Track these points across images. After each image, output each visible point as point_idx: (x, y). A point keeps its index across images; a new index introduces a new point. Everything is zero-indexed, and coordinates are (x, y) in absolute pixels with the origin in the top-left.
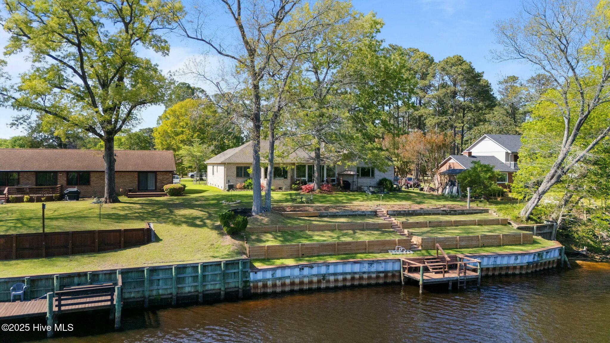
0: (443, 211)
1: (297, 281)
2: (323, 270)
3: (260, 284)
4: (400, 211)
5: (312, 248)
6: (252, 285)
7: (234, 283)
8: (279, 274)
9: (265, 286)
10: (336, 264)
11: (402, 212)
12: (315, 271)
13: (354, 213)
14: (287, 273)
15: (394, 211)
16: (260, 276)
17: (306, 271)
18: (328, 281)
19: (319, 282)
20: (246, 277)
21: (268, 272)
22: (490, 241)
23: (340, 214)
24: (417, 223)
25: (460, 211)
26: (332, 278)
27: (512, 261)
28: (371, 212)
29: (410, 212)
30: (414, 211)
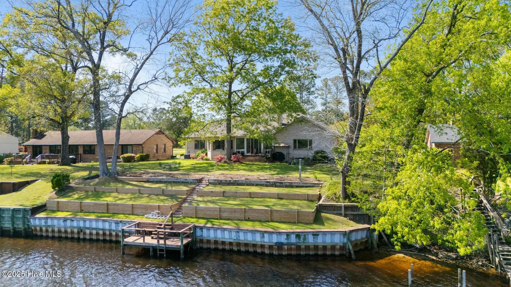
0: (267, 182)
1: (63, 230)
2: (81, 224)
3: (38, 228)
4: (221, 181)
5: (88, 205)
6: (33, 228)
7: (20, 225)
8: (49, 222)
9: (41, 230)
10: (90, 220)
11: (223, 182)
12: (75, 224)
13: (177, 180)
14: (55, 222)
15: (215, 180)
16: (37, 222)
17: (69, 223)
18: (85, 233)
19: (78, 233)
20: (29, 222)
21: (42, 220)
22: (257, 215)
23: (165, 180)
24: (212, 192)
25: (288, 184)
26: (88, 231)
27: (258, 238)
28: (193, 180)
29: (232, 182)
30: (236, 181)
